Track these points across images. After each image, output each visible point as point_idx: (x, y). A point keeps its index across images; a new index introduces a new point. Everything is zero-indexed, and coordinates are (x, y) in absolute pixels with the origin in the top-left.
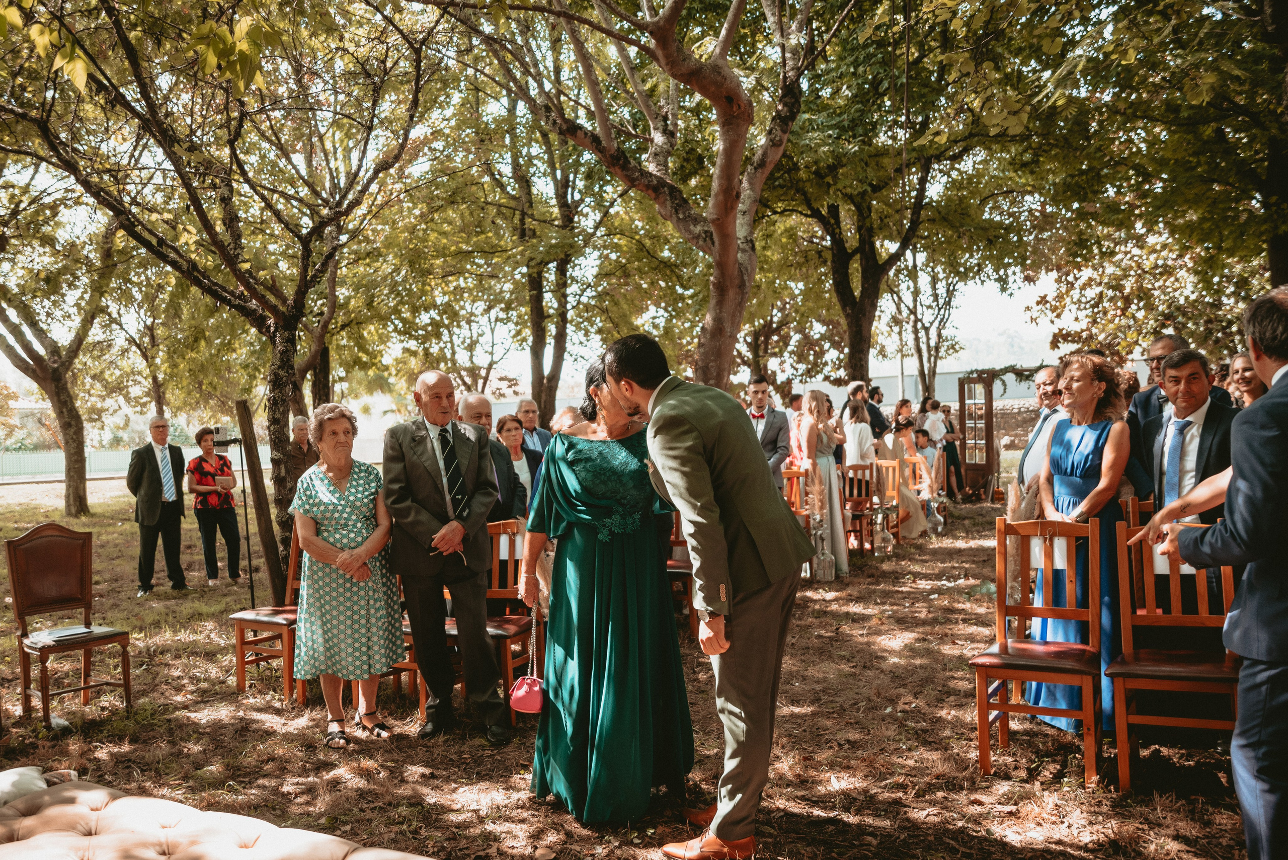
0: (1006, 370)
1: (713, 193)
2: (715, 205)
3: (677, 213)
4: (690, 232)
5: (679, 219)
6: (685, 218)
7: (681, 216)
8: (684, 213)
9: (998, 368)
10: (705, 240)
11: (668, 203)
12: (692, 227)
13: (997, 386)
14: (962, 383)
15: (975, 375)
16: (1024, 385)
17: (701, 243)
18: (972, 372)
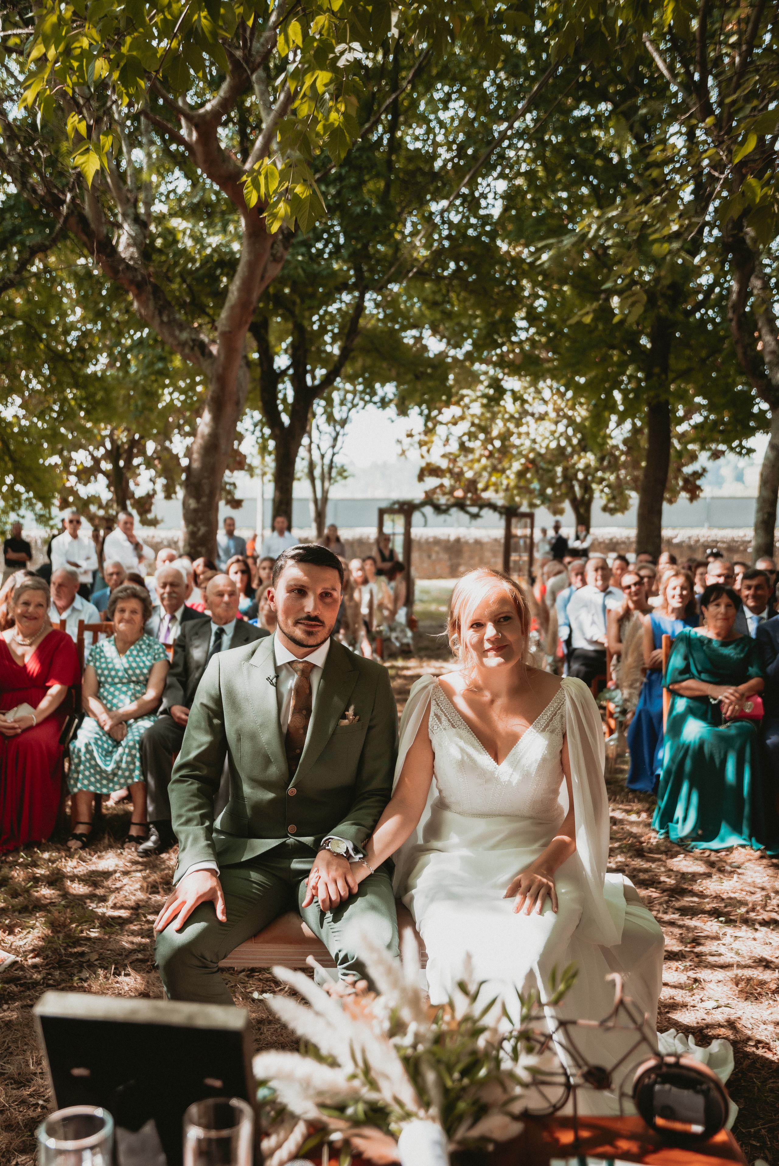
0: (423, 504)
1: (227, 305)
2: (230, 318)
3: (160, 314)
4: (175, 338)
5: (162, 322)
6: (169, 322)
7: (165, 319)
8: (169, 316)
9: (417, 502)
10: (192, 349)
11: (151, 304)
12: (177, 333)
13: (416, 517)
14: (382, 512)
15: (396, 506)
16: (442, 517)
17: (187, 351)
18: (394, 503)
